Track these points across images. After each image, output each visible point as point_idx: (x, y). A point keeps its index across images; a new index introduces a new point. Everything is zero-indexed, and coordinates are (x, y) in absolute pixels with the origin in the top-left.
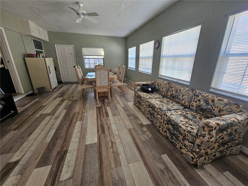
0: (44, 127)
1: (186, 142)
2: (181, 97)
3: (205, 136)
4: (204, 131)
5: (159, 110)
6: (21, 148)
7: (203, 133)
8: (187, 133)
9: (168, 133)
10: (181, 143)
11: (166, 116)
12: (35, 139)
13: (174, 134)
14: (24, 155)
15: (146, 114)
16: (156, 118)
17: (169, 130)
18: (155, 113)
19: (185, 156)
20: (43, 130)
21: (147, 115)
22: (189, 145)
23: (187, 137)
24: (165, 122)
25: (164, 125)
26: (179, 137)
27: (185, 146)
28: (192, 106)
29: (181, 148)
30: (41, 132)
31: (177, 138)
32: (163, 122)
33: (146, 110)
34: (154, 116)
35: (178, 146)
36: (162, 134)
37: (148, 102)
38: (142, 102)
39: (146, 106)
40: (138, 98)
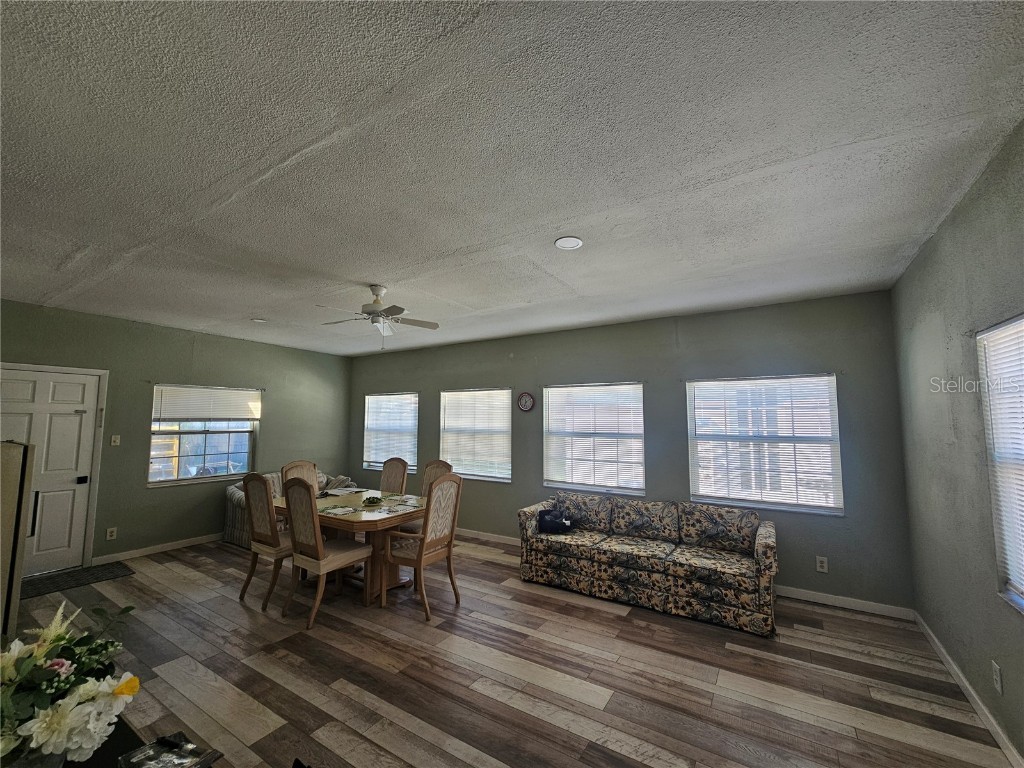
1: (745, 597)
2: (656, 523)
3: (771, 567)
4: (768, 558)
5: (652, 560)
7: (768, 562)
8: (740, 578)
9: (695, 603)
10: (734, 606)
11: (681, 565)
13: (711, 599)
15: (603, 589)
16: (646, 586)
17: (695, 595)
18: (639, 573)
19: (748, 629)
21: (606, 592)
22: (752, 600)
23: (744, 585)
24: (680, 582)
25: (680, 589)
26: (726, 595)
27: (744, 608)
28: (686, 536)
29: (736, 617)
31: (721, 601)
32: (675, 585)
33: (600, 579)
34: (637, 582)
35: (730, 616)
36: (678, 616)
37: (605, 552)
38: (574, 561)
39: (596, 568)
40: (546, 555)
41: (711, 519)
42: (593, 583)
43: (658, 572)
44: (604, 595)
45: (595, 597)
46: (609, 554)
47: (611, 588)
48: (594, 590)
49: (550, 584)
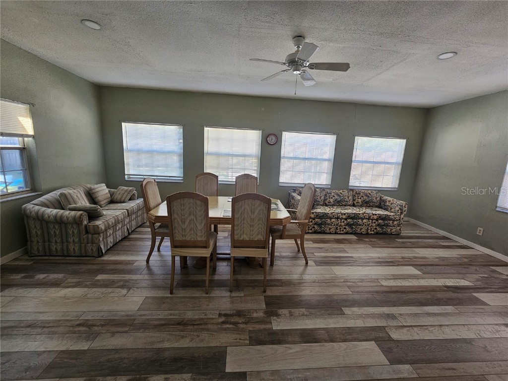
0: (432, 328)
1: (395, 223)
5: (364, 214)
6: (495, 336)
10: (391, 226)
12: (466, 326)
14: (497, 324)
15: (342, 229)
16: (360, 225)
17: (378, 225)
19: (394, 233)
20: (440, 326)
22: (397, 223)
26: (389, 223)
27: (394, 226)
29: (391, 230)
30: (447, 325)
31: (387, 225)
33: (340, 226)
34: (357, 224)
35: (389, 230)
36: (371, 234)
37: (345, 214)
38: (329, 220)
39: (339, 221)
40: (314, 219)
41: (366, 195)
42: (337, 228)
43: (366, 219)
44: (342, 232)
45: (338, 234)
46: (346, 215)
47: (345, 228)
48: (337, 231)
49: (315, 232)
